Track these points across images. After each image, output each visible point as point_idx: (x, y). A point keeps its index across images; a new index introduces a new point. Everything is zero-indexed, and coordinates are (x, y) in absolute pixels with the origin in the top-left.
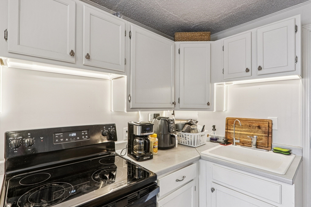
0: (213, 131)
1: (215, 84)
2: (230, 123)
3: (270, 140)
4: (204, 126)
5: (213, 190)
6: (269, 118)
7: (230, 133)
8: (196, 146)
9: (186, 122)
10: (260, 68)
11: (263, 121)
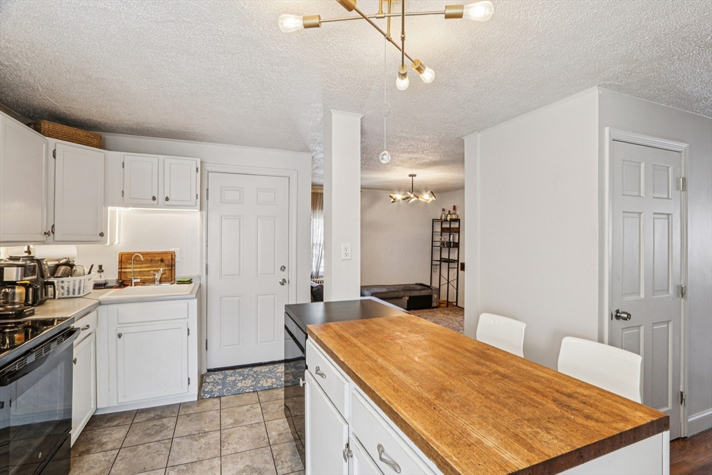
0: (98, 274)
1: (110, 208)
2: (125, 260)
3: (173, 273)
4: (92, 266)
5: (120, 336)
6: (172, 250)
7: (125, 272)
8: (81, 295)
9: (57, 263)
10: (167, 199)
11: (166, 253)
